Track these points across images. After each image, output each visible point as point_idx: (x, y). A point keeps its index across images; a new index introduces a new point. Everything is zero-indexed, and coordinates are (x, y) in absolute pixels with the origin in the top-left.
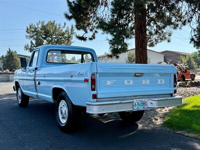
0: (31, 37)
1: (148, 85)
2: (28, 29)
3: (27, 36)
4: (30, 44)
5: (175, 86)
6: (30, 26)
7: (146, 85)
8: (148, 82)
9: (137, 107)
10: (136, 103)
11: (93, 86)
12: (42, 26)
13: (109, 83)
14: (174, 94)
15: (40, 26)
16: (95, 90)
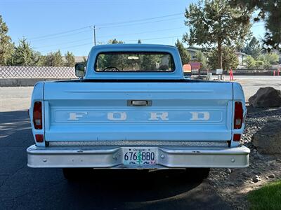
0: (191, 23)
1: (165, 122)
2: (187, 12)
3: (186, 22)
4: (189, 34)
5: (237, 127)
6: (190, 7)
7: (158, 122)
8: (164, 116)
9: (129, 161)
10: (129, 155)
11: (38, 121)
12: (207, 5)
13: (73, 116)
14: (233, 143)
15: (203, 6)
16: (41, 128)
